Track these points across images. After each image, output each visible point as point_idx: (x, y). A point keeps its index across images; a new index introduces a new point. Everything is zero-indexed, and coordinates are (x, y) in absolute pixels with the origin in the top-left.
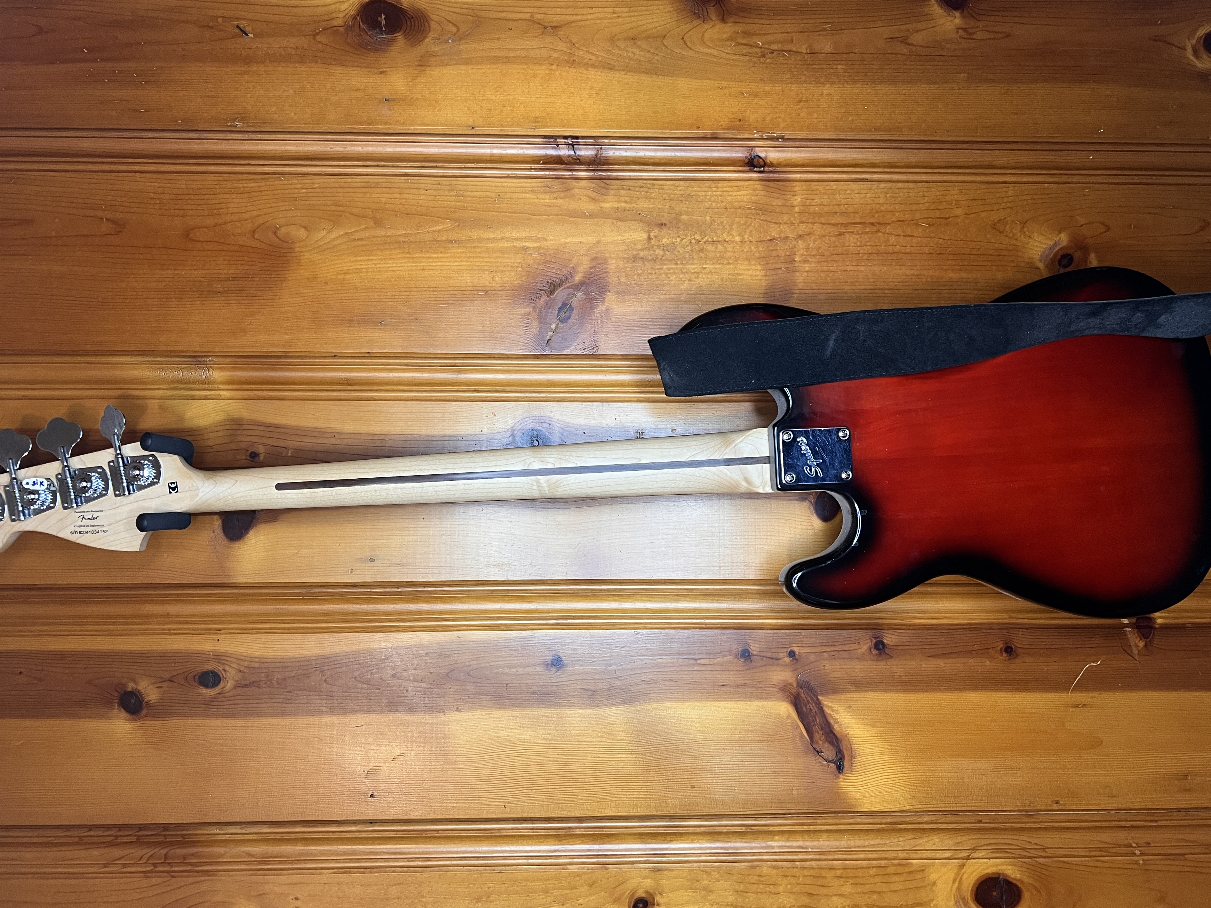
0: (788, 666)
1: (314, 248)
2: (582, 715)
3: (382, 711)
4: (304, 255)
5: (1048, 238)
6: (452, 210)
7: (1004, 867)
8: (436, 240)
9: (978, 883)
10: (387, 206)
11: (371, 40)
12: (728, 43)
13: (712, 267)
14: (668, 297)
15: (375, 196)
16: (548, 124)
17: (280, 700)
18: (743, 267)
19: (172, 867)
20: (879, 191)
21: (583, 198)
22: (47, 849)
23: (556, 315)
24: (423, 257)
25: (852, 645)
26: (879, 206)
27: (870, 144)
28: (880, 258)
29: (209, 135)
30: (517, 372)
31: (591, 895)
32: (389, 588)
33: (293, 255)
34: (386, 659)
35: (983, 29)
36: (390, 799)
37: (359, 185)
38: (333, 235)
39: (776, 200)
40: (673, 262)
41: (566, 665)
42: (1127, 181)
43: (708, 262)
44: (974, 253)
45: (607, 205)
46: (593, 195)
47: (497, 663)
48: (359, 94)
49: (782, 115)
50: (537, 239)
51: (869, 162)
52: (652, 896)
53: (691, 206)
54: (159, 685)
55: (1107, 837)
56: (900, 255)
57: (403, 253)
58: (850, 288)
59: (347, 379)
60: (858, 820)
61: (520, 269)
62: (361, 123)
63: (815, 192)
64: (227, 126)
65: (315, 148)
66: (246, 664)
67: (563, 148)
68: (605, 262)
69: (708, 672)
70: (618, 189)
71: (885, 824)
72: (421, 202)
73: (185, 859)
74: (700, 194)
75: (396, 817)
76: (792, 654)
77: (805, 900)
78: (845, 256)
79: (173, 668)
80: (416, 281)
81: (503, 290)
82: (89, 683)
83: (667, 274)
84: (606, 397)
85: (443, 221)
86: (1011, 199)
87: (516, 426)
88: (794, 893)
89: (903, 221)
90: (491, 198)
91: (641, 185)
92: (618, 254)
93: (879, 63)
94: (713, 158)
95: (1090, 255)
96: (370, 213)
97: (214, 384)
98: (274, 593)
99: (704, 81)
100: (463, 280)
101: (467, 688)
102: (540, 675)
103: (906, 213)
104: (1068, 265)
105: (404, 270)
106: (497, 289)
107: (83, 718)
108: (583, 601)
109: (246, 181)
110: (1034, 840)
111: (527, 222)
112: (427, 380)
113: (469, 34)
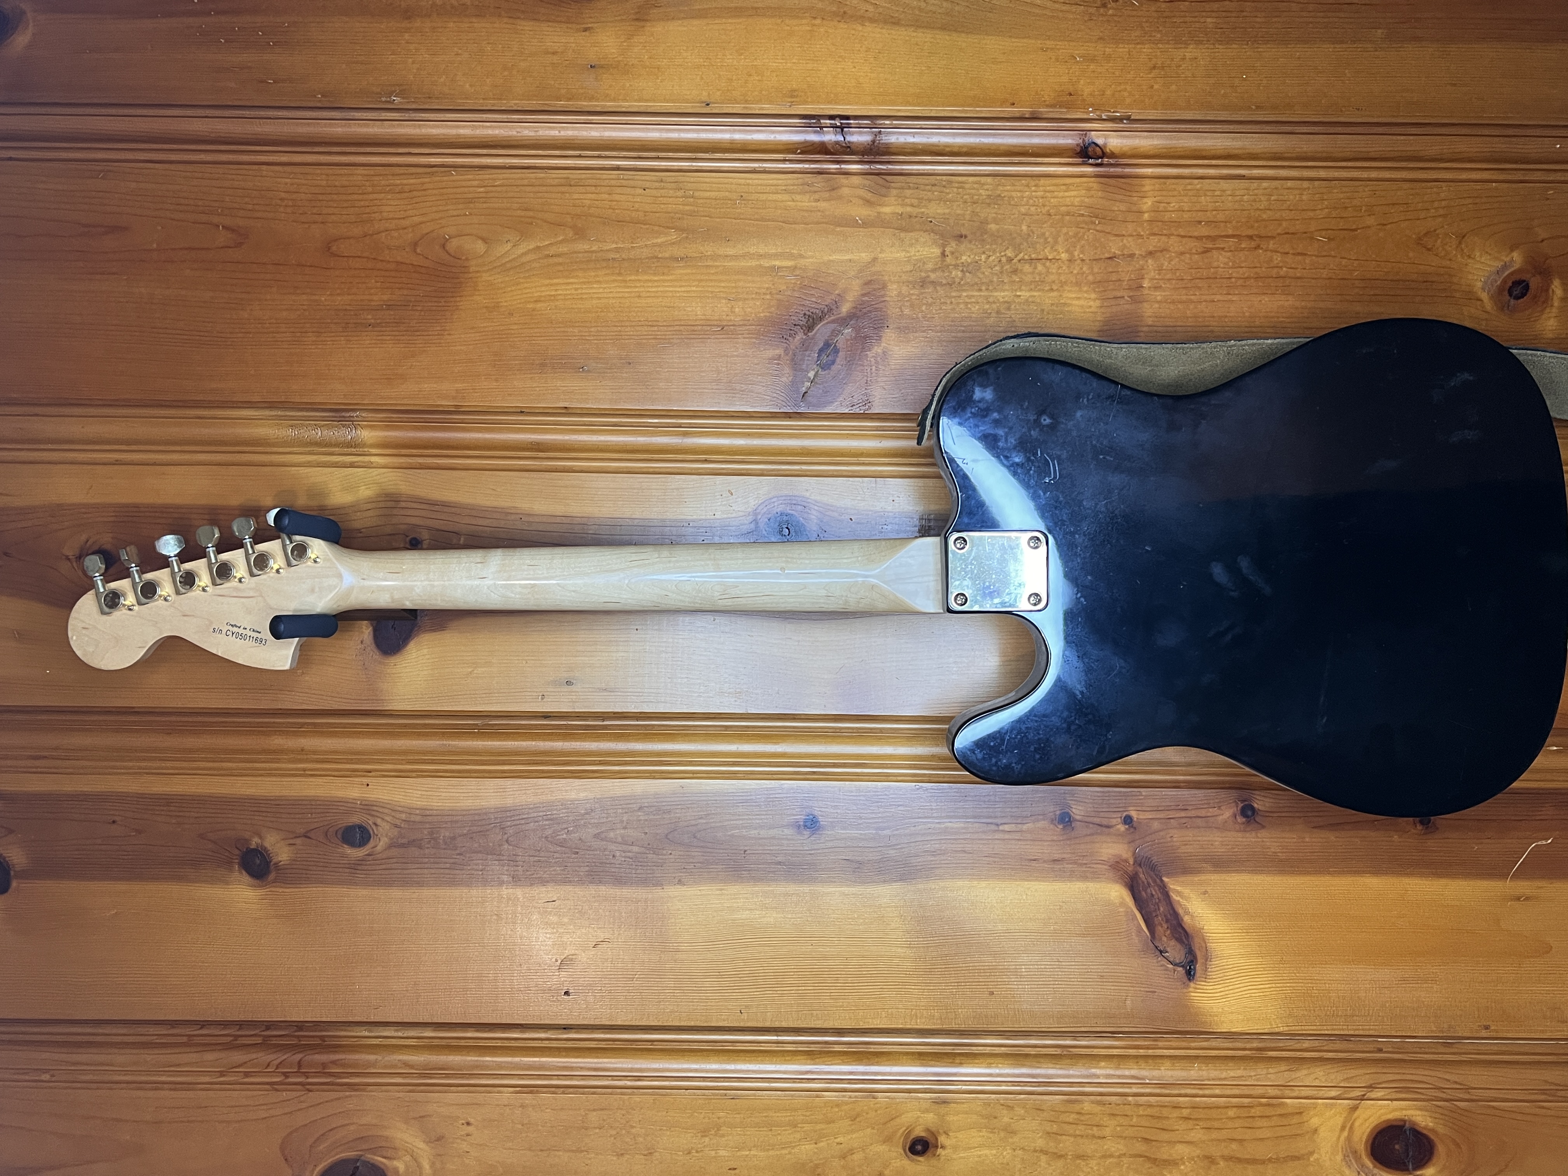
0: (1122, 836)
1: (495, 268)
2: (844, 893)
3: (581, 882)
4: (481, 277)
5: (1497, 259)
6: (678, 216)
7: (1411, 1112)
8: (657, 257)
9: (1375, 1132)
10: (592, 211)
13: (1028, 294)
14: (968, 335)
15: (576, 196)
16: (809, 100)
17: (448, 866)
18: (1071, 295)
19: (307, 1078)
20: (1260, 191)
21: (854, 200)
22: (146, 1051)
23: (816, 359)
24: (639, 280)
25: (1212, 809)
26: (1258, 212)
27: (1249, 127)
28: (1260, 284)
29: (357, 115)
30: (761, 435)
31: (853, 1132)
32: (590, 720)
33: (466, 276)
34: (586, 814)
36: (591, 999)
37: (556, 182)
38: (520, 250)
39: (1118, 204)
40: (976, 287)
41: (823, 828)
43: (1023, 288)
44: (1390, 278)
45: (887, 210)
46: (869, 196)
47: (732, 822)
49: (1129, 88)
50: (791, 256)
51: (1246, 152)
52: (935, 1135)
53: (1001, 212)
54: (291, 842)
55: (1554, 1076)
56: (1288, 282)
57: (613, 274)
58: (1217, 324)
59: (538, 444)
60: (1214, 1044)
61: (768, 297)
62: (558, 98)
63: (1170, 193)
64: (381, 101)
65: (497, 132)
66: (403, 816)
67: (828, 132)
68: (883, 288)
69: (1013, 842)
70: (902, 188)
71: (1250, 1049)
72: (637, 205)
73: (324, 1069)
74: (1014, 194)
75: (597, 1022)
76: (1128, 820)
77: (1140, 1148)
78: (1211, 281)
79: (310, 820)
80: (630, 312)
81: (745, 325)
82: (202, 836)
83: (966, 304)
84: (880, 471)
85: (666, 231)
86: (1444, 203)
87: (760, 508)
88: (1126, 1137)
89: (1293, 234)
90: (730, 200)
91: (934, 182)
92: (900, 277)
93: (1263, 14)
94: (1033, 146)
95: (1552, 282)
96: (570, 220)
97: (363, 447)
98: (439, 725)
99: (1022, 40)
100: (692, 311)
101: (693, 854)
102: (788, 840)
103: (1297, 222)
104: (1523, 295)
105: (613, 298)
106: (736, 323)
107: (194, 882)
108: (846, 743)
109: (406, 176)
110: (1453, 1078)
111: (778, 232)
112: (642, 445)
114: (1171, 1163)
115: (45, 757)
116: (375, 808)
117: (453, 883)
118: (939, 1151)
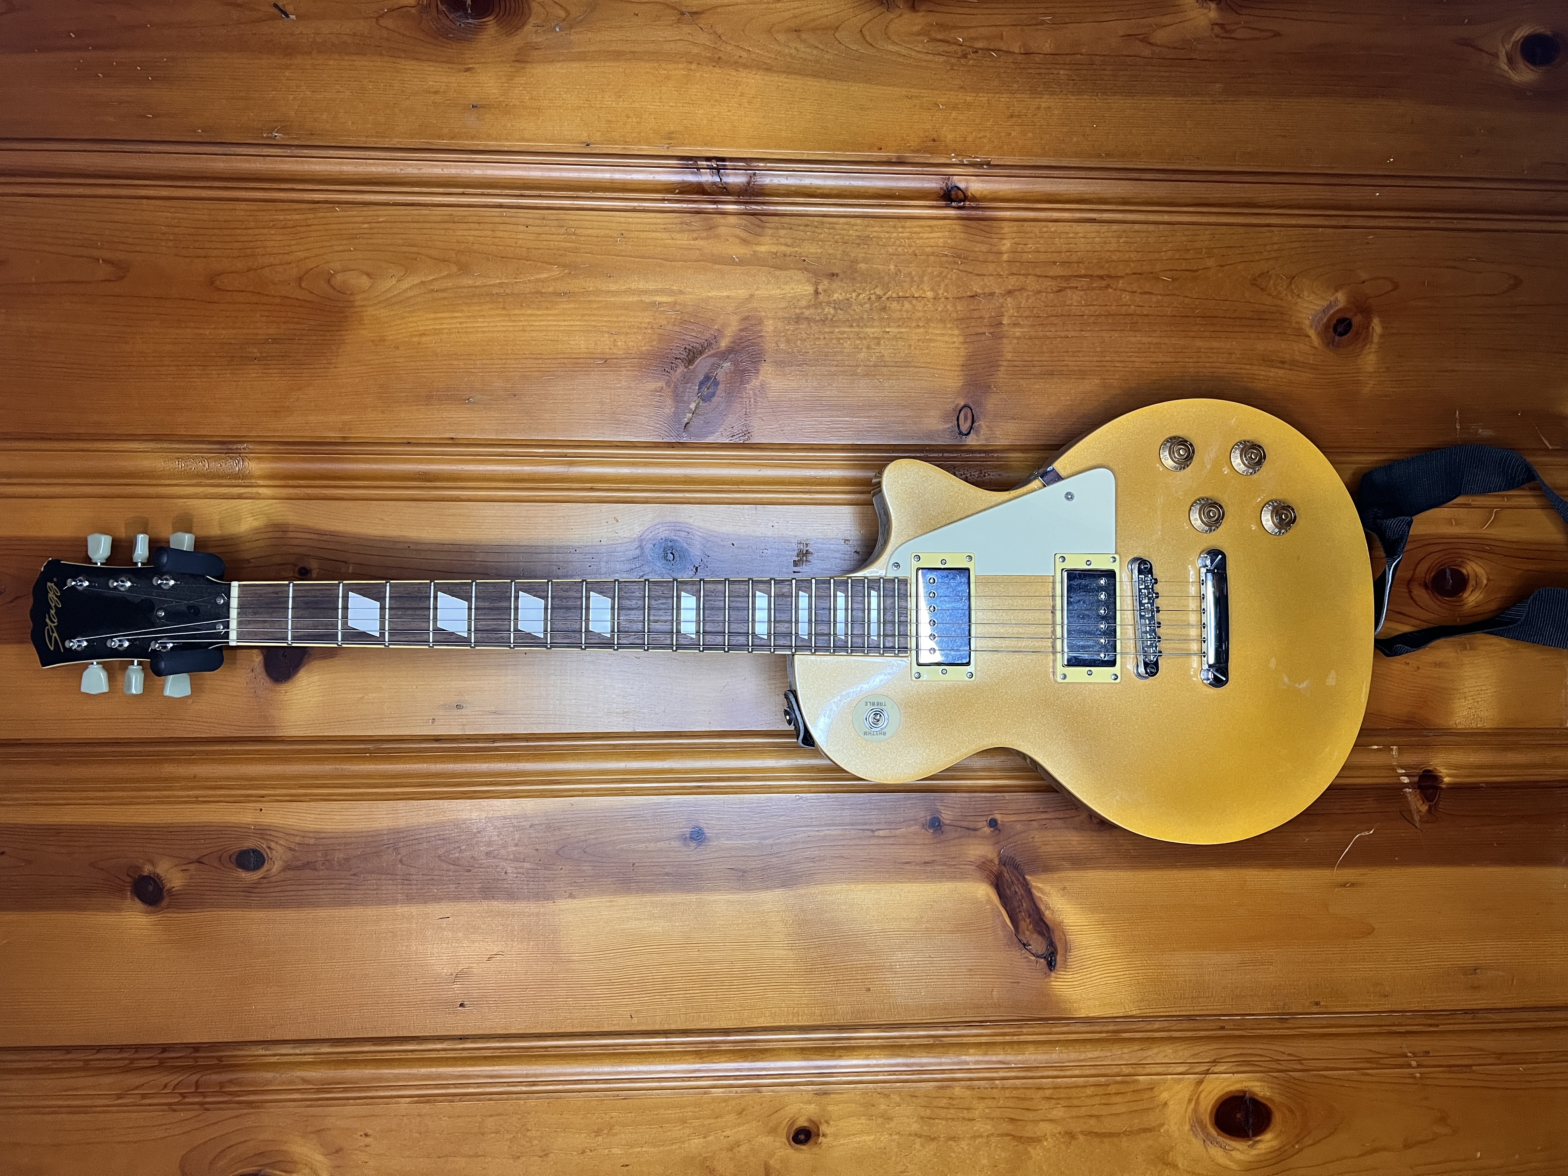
0: (987, 838)
1: (380, 302)
2: (728, 901)
3: (473, 899)
4: (366, 311)
5: (1322, 298)
6: (560, 252)
7: (1250, 1083)
8: (540, 293)
9: (1219, 1103)
10: (476, 247)
11: (453, 27)
12: (920, 38)
13: (896, 330)
14: (840, 369)
15: (459, 233)
16: (686, 142)
17: (343, 886)
18: (936, 332)
19: (205, 1097)
20: (1110, 234)
21: (731, 239)
22: (42, 1076)
23: (696, 391)
24: (523, 314)
25: (1068, 811)
26: (1108, 254)
27: (1099, 173)
28: (1110, 321)
29: (239, 150)
30: (646, 465)
31: (739, 1125)
32: (482, 743)
33: (352, 310)
35: (1246, 25)
36: (485, 1009)
37: (439, 219)
38: (405, 285)
39: (979, 245)
40: (847, 323)
41: (709, 840)
42: (1422, 225)
43: (892, 324)
44: (1228, 315)
45: (763, 249)
46: (744, 235)
47: (619, 837)
48: (438, 98)
50: (672, 293)
51: (1099, 196)
52: (816, 1124)
53: (870, 252)
54: (184, 867)
55: (1376, 1045)
56: (1136, 319)
57: (497, 308)
59: (428, 474)
60: (1073, 1028)
61: (649, 331)
62: (440, 137)
63: (1028, 235)
64: (263, 137)
65: (380, 169)
66: (298, 839)
67: (706, 173)
68: (760, 323)
69: (887, 847)
70: (777, 228)
71: (1107, 1032)
72: (520, 242)
73: (221, 1087)
75: (493, 1031)
76: (993, 823)
77: (1007, 1127)
78: (1065, 318)
79: (201, 846)
80: (515, 345)
81: (628, 358)
82: (92, 865)
83: (839, 339)
84: (761, 498)
85: (548, 267)
86: (1276, 247)
87: (645, 534)
88: (993, 1119)
89: (1140, 274)
91: (806, 222)
92: (776, 313)
93: (1112, 67)
94: (899, 189)
95: (1372, 320)
96: (454, 256)
97: (250, 479)
98: (332, 749)
99: (888, 88)
100: (576, 344)
101: (583, 868)
102: (676, 851)
103: (1144, 263)
104: (1346, 332)
105: (498, 331)
106: (619, 357)
107: (85, 909)
108: (730, 758)
109: (288, 212)
110: (1288, 1050)
111: (658, 269)
112: (529, 474)
113: (581, 21)
114: (1035, 1140)
118: (821, 1139)
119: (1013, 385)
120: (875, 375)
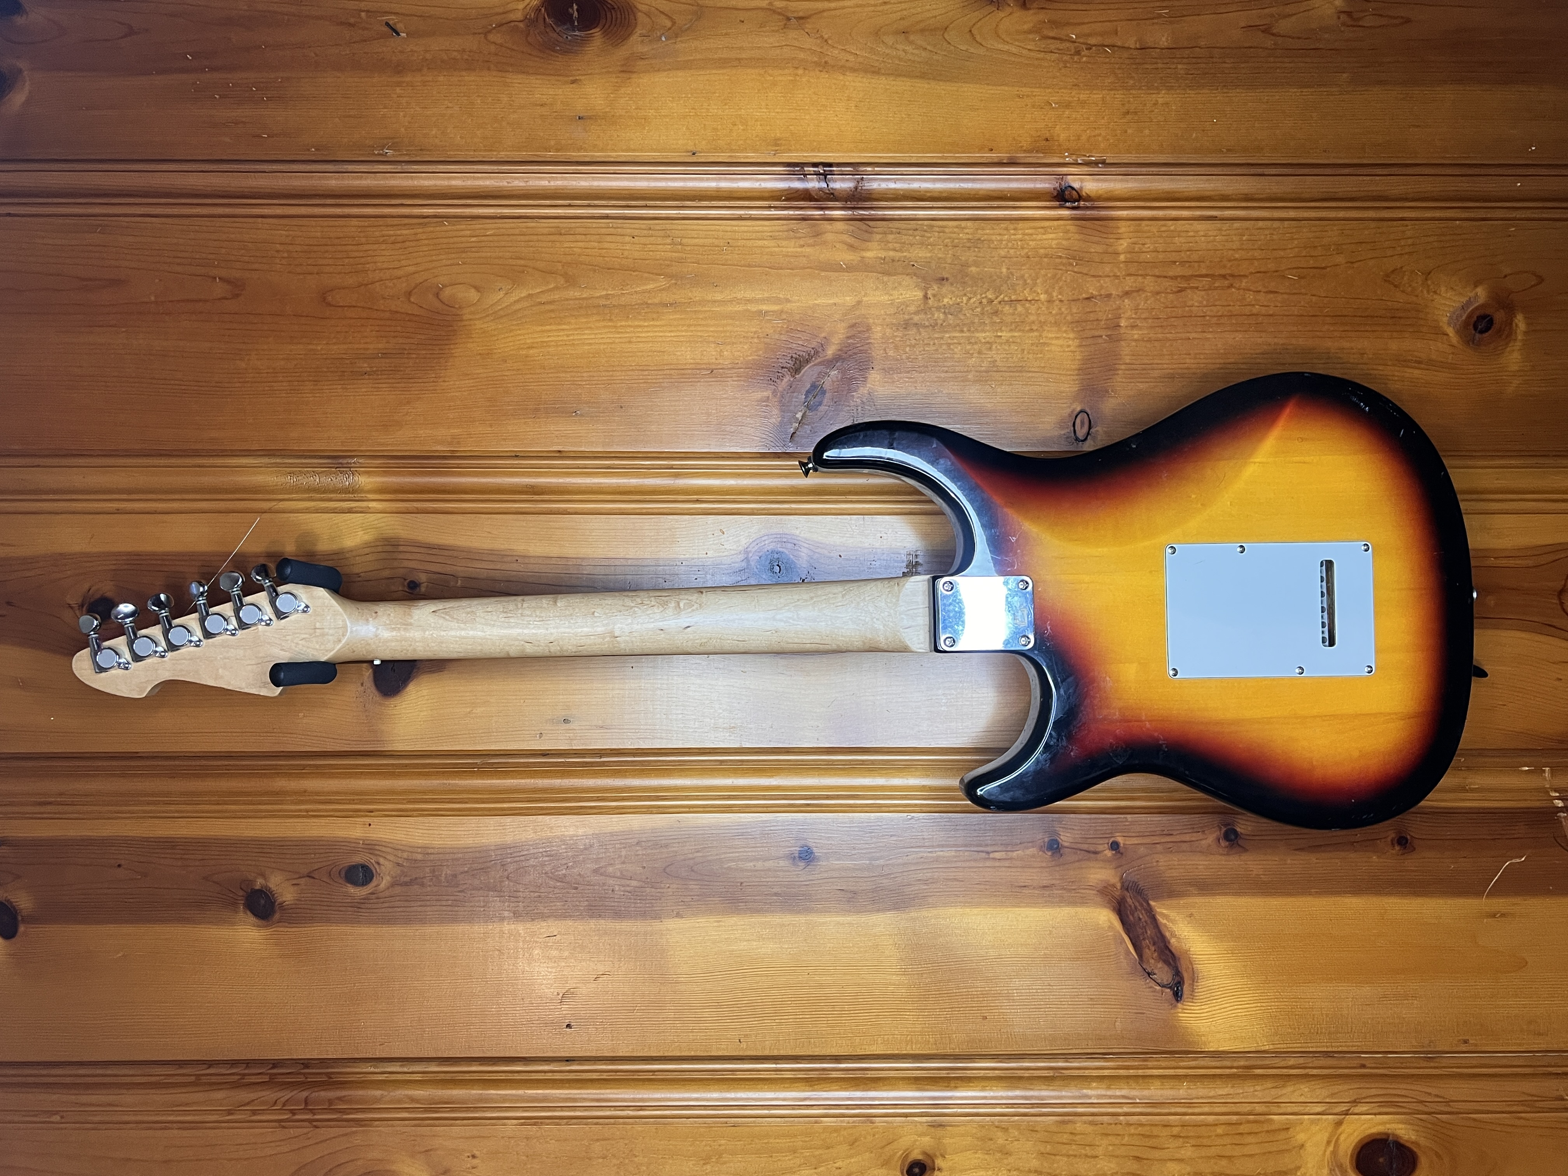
0: (1109, 861)
1: (488, 315)
2: (838, 923)
3: (581, 917)
4: (475, 325)
5: (1460, 294)
6: (666, 262)
7: (1393, 1126)
8: (647, 303)
9: (1360, 1146)
10: (583, 258)
11: (560, 39)
12: (1031, 36)
13: (1010, 334)
14: (950, 375)
15: (566, 245)
16: (793, 148)
17: (450, 903)
18: (1050, 335)
19: (314, 1114)
20: (1232, 232)
21: (838, 245)
22: (158, 1091)
23: (803, 400)
24: (630, 326)
25: (1195, 834)
26: (1230, 252)
27: (1220, 169)
28: (1233, 322)
29: (350, 167)
30: (751, 476)
31: (851, 1157)
32: (589, 757)
33: (460, 324)
35: (1374, 12)
36: (592, 1031)
37: (546, 231)
38: (513, 298)
39: (1095, 246)
40: (958, 328)
41: (818, 859)
43: (1004, 328)
44: (1359, 313)
45: (870, 254)
46: (852, 241)
47: (728, 855)
48: (545, 111)
50: (778, 301)
51: (1218, 192)
52: (931, 1157)
53: (981, 255)
54: (296, 882)
55: (1531, 1087)
56: (1261, 318)
57: (604, 320)
58: (1192, 361)
59: (532, 487)
60: (1201, 1063)
61: (756, 340)
62: (547, 149)
63: (1146, 235)
64: (374, 154)
65: (488, 183)
66: (405, 855)
67: (812, 180)
68: (867, 330)
69: (1004, 869)
70: (885, 233)
71: (1237, 1068)
72: (626, 253)
73: (330, 1104)
74: (994, 237)
75: (599, 1054)
76: (1115, 846)
77: (1133, 1167)
78: (1186, 319)
79: (313, 861)
80: (621, 357)
81: (733, 368)
82: (206, 878)
83: (949, 345)
84: (869, 509)
85: (655, 277)
86: (1410, 241)
87: (751, 546)
88: (1117, 1157)
89: (1264, 272)
90: (718, 246)
91: (915, 227)
92: (884, 319)
93: (1232, 60)
94: (1010, 190)
95: (1515, 317)
96: (560, 268)
97: (360, 493)
98: (440, 764)
99: (999, 88)
100: (683, 355)
101: (691, 887)
102: (784, 871)
103: (1269, 261)
104: (1487, 329)
105: (604, 343)
106: (724, 366)
107: (200, 923)
108: (839, 776)
109: (399, 227)
110: (1434, 1091)
111: (764, 277)
112: (635, 487)
113: (688, 29)
115: (50, 803)
116: (377, 847)
117: (455, 920)
118: (936, 1173)
119: (1131, 389)
120: (987, 381)
